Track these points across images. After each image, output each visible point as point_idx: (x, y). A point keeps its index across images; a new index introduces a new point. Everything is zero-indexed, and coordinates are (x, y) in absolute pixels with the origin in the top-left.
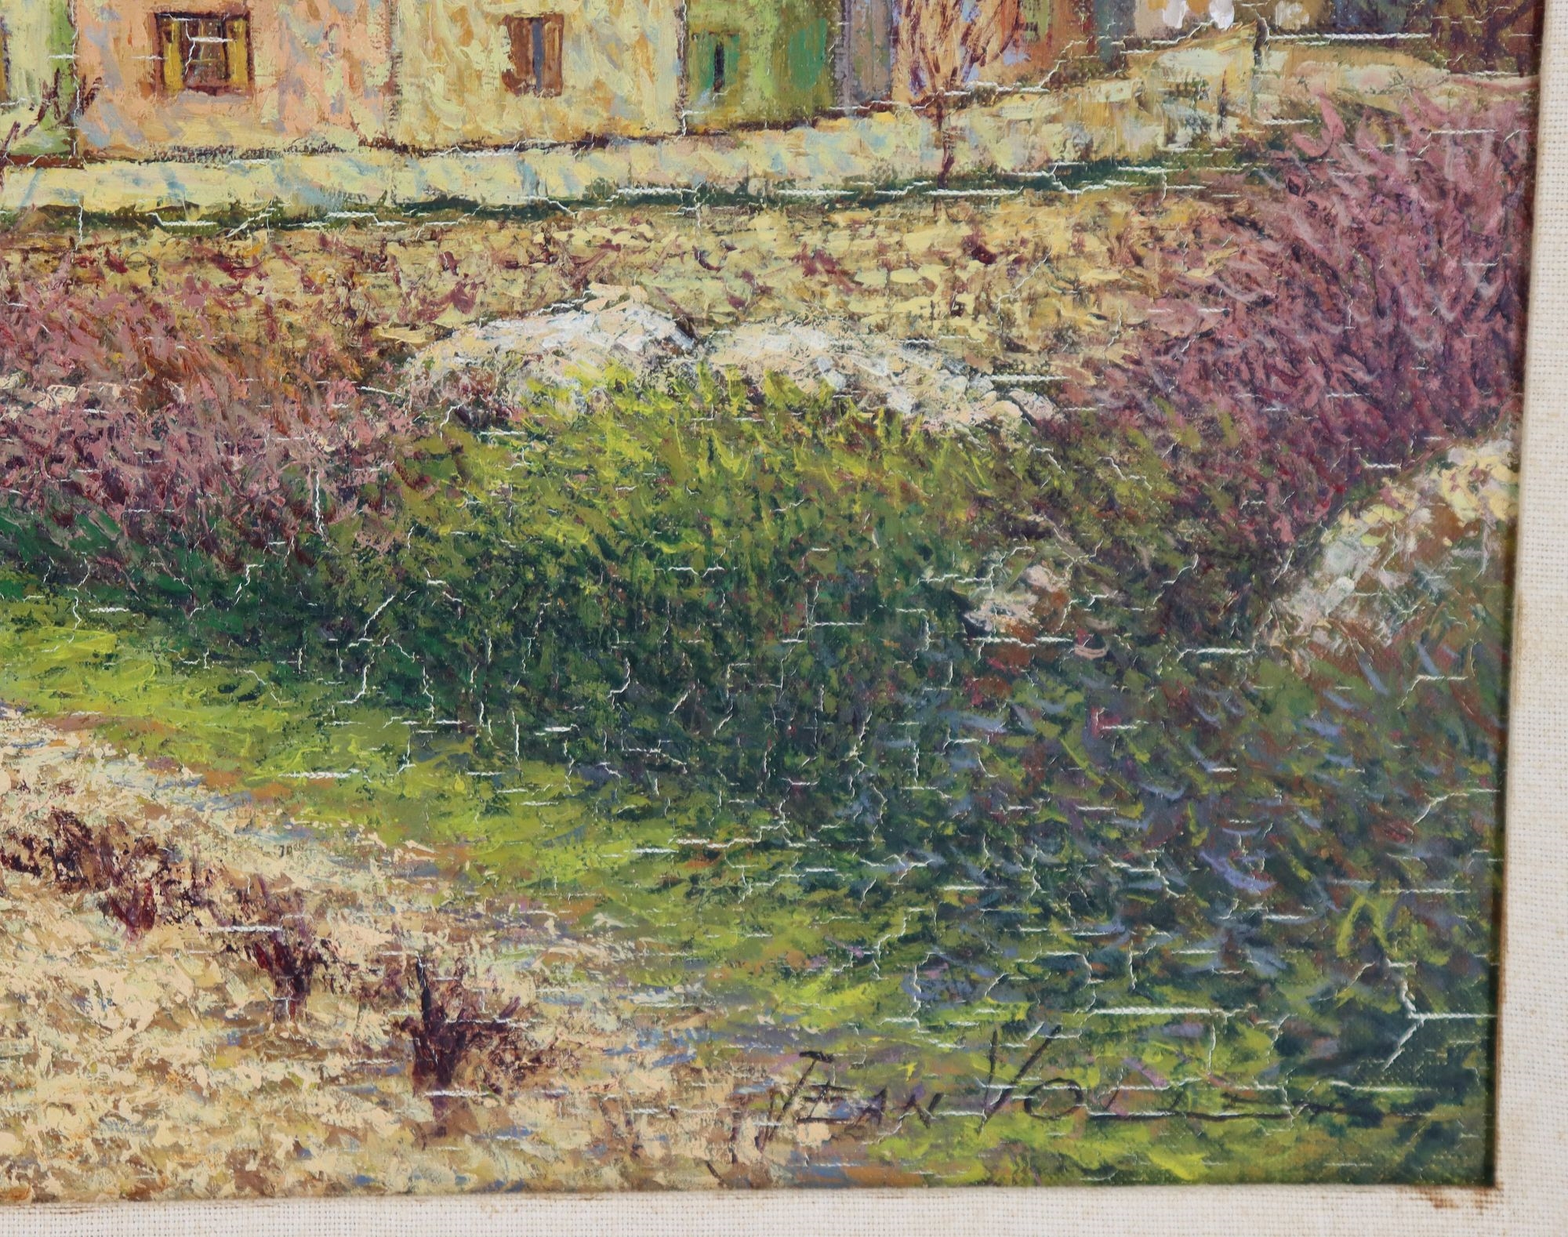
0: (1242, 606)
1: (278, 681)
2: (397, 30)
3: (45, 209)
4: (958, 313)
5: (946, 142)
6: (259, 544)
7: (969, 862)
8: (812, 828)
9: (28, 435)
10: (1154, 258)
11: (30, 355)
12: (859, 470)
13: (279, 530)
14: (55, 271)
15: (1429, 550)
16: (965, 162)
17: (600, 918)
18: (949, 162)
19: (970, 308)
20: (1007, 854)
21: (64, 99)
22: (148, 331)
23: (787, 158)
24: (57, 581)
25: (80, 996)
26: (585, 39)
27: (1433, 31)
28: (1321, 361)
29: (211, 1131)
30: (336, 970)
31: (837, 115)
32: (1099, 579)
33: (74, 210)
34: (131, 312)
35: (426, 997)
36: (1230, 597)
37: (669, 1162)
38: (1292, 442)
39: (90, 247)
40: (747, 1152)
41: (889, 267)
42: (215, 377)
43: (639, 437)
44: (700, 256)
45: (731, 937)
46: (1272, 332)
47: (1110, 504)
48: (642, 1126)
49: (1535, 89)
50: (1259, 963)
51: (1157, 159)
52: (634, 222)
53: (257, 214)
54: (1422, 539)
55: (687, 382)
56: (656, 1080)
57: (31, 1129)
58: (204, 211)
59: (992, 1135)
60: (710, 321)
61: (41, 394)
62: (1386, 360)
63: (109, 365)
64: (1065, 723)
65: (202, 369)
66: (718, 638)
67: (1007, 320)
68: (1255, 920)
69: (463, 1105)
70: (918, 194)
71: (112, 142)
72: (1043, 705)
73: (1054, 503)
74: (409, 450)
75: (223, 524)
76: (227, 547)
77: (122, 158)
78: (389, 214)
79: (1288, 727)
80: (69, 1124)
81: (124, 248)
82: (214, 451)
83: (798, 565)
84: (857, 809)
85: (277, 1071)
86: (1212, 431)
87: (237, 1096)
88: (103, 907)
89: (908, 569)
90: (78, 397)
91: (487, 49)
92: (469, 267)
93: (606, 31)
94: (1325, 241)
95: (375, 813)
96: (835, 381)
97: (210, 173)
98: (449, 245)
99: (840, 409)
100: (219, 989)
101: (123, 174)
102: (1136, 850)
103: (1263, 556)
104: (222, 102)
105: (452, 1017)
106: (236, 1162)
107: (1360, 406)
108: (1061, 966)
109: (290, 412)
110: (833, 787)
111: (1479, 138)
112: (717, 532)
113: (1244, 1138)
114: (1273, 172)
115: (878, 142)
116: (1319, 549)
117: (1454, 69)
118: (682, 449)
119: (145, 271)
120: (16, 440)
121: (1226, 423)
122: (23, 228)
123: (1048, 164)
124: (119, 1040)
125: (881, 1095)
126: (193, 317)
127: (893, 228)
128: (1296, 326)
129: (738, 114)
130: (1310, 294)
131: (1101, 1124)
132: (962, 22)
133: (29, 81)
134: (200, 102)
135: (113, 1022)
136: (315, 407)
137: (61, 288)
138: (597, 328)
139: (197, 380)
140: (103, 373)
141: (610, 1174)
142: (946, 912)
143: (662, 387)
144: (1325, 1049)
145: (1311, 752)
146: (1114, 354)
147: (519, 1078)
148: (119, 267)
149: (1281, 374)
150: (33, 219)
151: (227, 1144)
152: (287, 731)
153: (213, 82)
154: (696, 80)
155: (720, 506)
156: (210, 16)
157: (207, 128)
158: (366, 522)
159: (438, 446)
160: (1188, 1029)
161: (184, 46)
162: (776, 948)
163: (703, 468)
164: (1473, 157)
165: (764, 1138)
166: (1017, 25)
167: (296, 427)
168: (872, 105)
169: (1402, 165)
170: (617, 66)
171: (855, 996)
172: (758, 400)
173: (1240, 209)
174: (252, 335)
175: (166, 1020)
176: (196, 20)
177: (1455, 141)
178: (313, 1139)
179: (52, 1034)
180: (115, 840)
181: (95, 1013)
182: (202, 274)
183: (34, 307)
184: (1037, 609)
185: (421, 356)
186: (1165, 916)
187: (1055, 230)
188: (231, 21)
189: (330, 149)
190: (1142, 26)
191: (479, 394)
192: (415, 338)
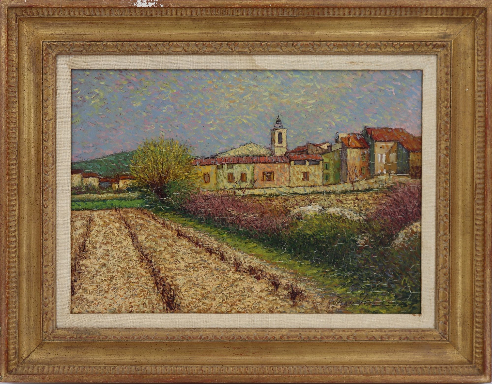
0: (389, 242)
1: (275, 250)
2: (290, 173)
3: (250, 194)
4: (355, 206)
5: (353, 186)
6: (273, 233)
7: (357, 273)
8: (338, 269)
9: (247, 220)
10: (378, 200)
11: (248, 211)
12: (343, 225)
13: (276, 232)
14: (251, 201)
15: (411, 235)
16: (355, 189)
17: (313, 279)
18: (354, 189)
20: (362, 272)
21: (252, 182)
22: (261, 208)
23: (335, 188)
24: (250, 238)
25: (251, 288)
26: (312, 174)
27: (409, 174)
28: (398, 212)
29: (267, 305)
30: (282, 285)
31: (341, 183)
32: (372, 238)
33: (253, 194)
34: (259, 206)
35: (292, 289)
36: (388, 241)
37: (321, 310)
38: (395, 222)
39: (255, 198)
40: (331, 309)
41: (347, 201)
42: (269, 214)
43: (318, 221)
44: (325, 199)
45: (328, 282)
46: (392, 209)
47: (373, 229)
48: (318, 306)
49: (421, 181)
50: (392, 286)
51: (378, 188)
52: (317, 195)
53: (274, 194)
54: (410, 234)
55: (323, 214)
56: (319, 300)
57: (245, 304)
58: (268, 194)
59: (360, 307)
60: (326, 207)
61: (249, 216)
62: (405, 212)
63: (257, 212)
64: (368, 256)
66: (327, 245)
67: (361, 207)
68: (392, 280)
69: (296, 302)
70: (350, 192)
71: (258, 186)
72: (366, 254)
73: (366, 229)
74: (291, 222)
75: (269, 231)
76: (270, 234)
77: (259, 188)
78: (289, 195)
79: (395, 257)
80: (250, 304)
81: (259, 199)
82: (268, 222)
83: (337, 236)
84: (344, 266)
85: (274, 298)
86: (385, 220)
87: (270, 301)
88: (254, 277)
89: (349, 237)
90: (253, 216)
91: (300, 176)
92: (298, 201)
93: (314, 174)
94: (398, 198)
95: (287, 266)
96: (340, 214)
97: (269, 190)
98: (296, 198)
99: (341, 218)
100: (268, 287)
101: (259, 190)
102: (377, 272)
103: (391, 236)
104: (270, 182)
105: (295, 291)
106: (269, 309)
107: (403, 218)
108: (368, 286)
109: (277, 218)
110: (341, 263)
111: (415, 186)
112: (327, 232)
113: (391, 308)
114: (391, 190)
115: (345, 186)
116: (398, 235)
117: (412, 178)
118: (323, 222)
119: (261, 201)
121: (387, 220)
122: (248, 196)
123: (365, 189)
124: (256, 294)
125: (347, 302)
126: (266, 206)
127: (347, 196)
128: (395, 208)
129: (329, 183)
130: (396, 204)
131: (373, 306)
132: (355, 173)
133: (249, 179)
134: (268, 182)
135: (255, 291)
136: (280, 217)
137: (252, 203)
138: (313, 208)
139: (267, 214)
141: (314, 311)
142: (354, 279)
143: (320, 215)
144: (400, 297)
145: (398, 260)
146: (373, 211)
147: (303, 299)
148: (258, 201)
149: (393, 214)
151: (268, 307)
152: (276, 256)
153: (269, 179)
154: (324, 179)
155: (327, 229)
157: (268, 185)
158: (286, 231)
159: (294, 222)
160: (384, 294)
161: (266, 175)
162: (334, 283)
163: (325, 225)
164: (414, 189)
165: (333, 307)
166: (361, 173)
167: (278, 219)
168: (345, 182)
169: (406, 189)
170: (315, 177)
171: (344, 289)
172: (332, 216)
173: (388, 194)
174: (273, 209)
175: (262, 291)
176: (268, 173)
177: (412, 187)
178: (279, 306)
179: (248, 293)
180: (256, 269)
181: (253, 290)
182: (267, 201)
183: (248, 205)
184: (365, 242)
185: (292, 211)
186: (381, 280)
187: (366, 197)
188: (271, 173)
189: (282, 187)
190: (376, 173)
191: (299, 216)
192: (292, 209)
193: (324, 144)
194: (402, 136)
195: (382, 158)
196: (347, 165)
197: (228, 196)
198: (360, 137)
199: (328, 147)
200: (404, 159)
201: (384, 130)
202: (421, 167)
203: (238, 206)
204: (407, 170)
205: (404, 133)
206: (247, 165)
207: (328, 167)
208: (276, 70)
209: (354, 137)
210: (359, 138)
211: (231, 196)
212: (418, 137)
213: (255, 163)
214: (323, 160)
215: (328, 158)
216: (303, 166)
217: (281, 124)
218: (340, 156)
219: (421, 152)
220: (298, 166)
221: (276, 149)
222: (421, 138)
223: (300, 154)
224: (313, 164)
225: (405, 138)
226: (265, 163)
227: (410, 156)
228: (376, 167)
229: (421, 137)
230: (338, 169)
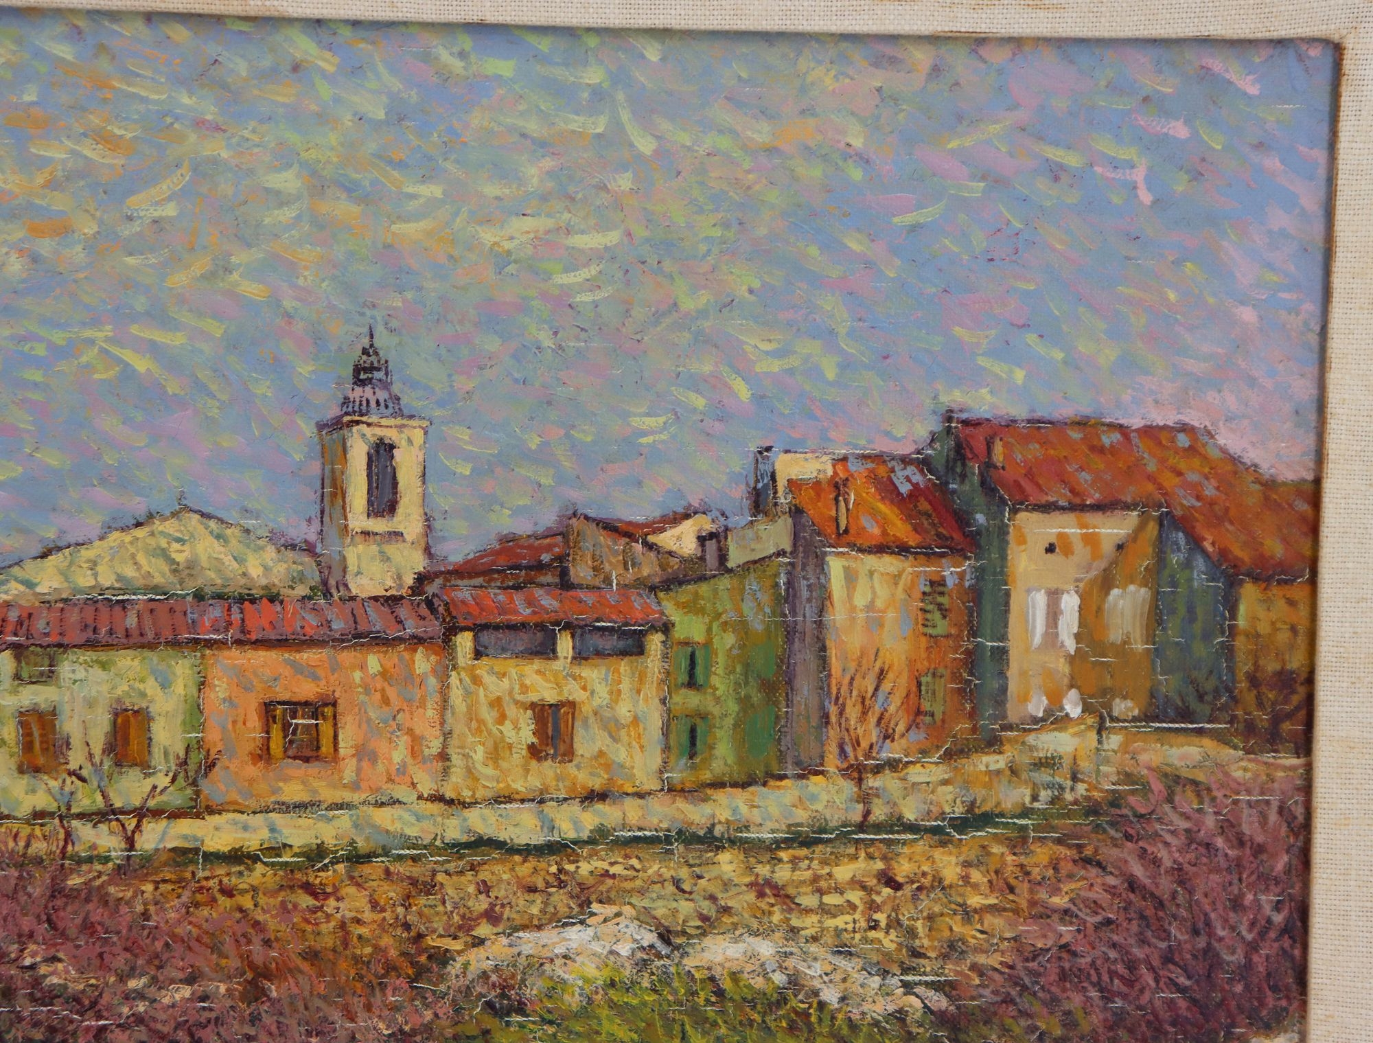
2: (449, 714)
3: (174, 850)
4: (874, 926)
5: (865, 798)
9: (152, 1025)
10: (1023, 888)
11: (156, 962)
14: (179, 897)
16: (879, 813)
18: (867, 814)
19: (883, 924)
21: (192, 767)
22: (249, 942)
23: (744, 809)
26: (592, 720)
27: (1231, 722)
28: (1152, 968)
31: (782, 778)
33: (196, 851)
34: (236, 928)
38: (1131, 1031)
39: (207, 879)
41: (821, 892)
42: (300, 977)
43: (627, 1021)
44: (677, 883)
46: (1114, 946)
49: (1309, 768)
51: (1026, 813)
52: (627, 857)
53: (337, 851)
55: (665, 979)
58: (298, 851)
60: (684, 933)
61: (164, 992)
62: (1200, 968)
63: (218, 968)
65: (290, 971)
67: (912, 933)
70: (844, 837)
71: (227, 799)
77: (235, 811)
78: (439, 851)
81: (234, 880)
86: (1069, 1021)
90: (193, 994)
91: (517, 728)
92: (500, 892)
93: (607, 714)
94: (1153, 877)
96: (779, 978)
97: (303, 822)
98: (484, 875)
99: (782, 1001)
101: (235, 823)
104: (313, 768)
107: (1182, 1004)
109: (357, 1004)
111: (1268, 802)
114: (1113, 824)
115: (814, 798)
117: (1248, 752)
118: (660, 1031)
119: (248, 896)
120: (142, 1028)
121: (1079, 1015)
122: (156, 865)
123: (942, 816)
126: (285, 930)
127: (824, 862)
128: (1132, 941)
129: (707, 776)
130: (1142, 917)
132: (878, 709)
133: (166, 754)
134: (297, 769)
136: (377, 999)
137: (184, 910)
138: (597, 937)
139: (286, 979)
140: (213, 975)
143: (646, 984)
146: (994, 960)
148: (228, 893)
149: (1122, 978)
150: (164, 857)
153: (308, 753)
154: (675, 751)
156: (306, 704)
157: (301, 787)
159: (472, 1030)
161: (286, 726)
164: (1264, 817)
166: (919, 712)
167: (362, 1015)
168: (808, 771)
169: (1210, 822)
170: (615, 740)
172: (720, 993)
173: (1088, 852)
174: (330, 944)
176: (295, 707)
177: (1250, 804)
182: (293, 898)
183: (162, 925)
185: (460, 960)
187: (948, 865)
188: (321, 707)
189: (395, 802)
190: (1013, 714)
191: (504, 988)
192: (456, 946)
193: (676, 519)
194: (1193, 477)
195: (1053, 614)
196: (824, 662)
197: (20, 866)
198: (917, 478)
199: (702, 540)
200: (1198, 627)
201: (1076, 435)
202: (1310, 680)
203: (88, 927)
204: (1217, 693)
205: (1205, 458)
206: (153, 656)
207: (699, 670)
208: (355, 24)
209: (873, 477)
210: (904, 488)
211: (39, 861)
212: (1298, 487)
213: (209, 644)
214: (667, 628)
215: (701, 611)
216: (537, 664)
217: (386, 386)
218: (778, 600)
219: (1313, 582)
220: (499, 665)
221: (357, 555)
222: (1313, 493)
223: (517, 587)
224: (599, 654)
225: (1210, 491)
226: (281, 643)
227: (1242, 609)
228: (1013, 673)
229: (1318, 482)
230: (768, 687)
